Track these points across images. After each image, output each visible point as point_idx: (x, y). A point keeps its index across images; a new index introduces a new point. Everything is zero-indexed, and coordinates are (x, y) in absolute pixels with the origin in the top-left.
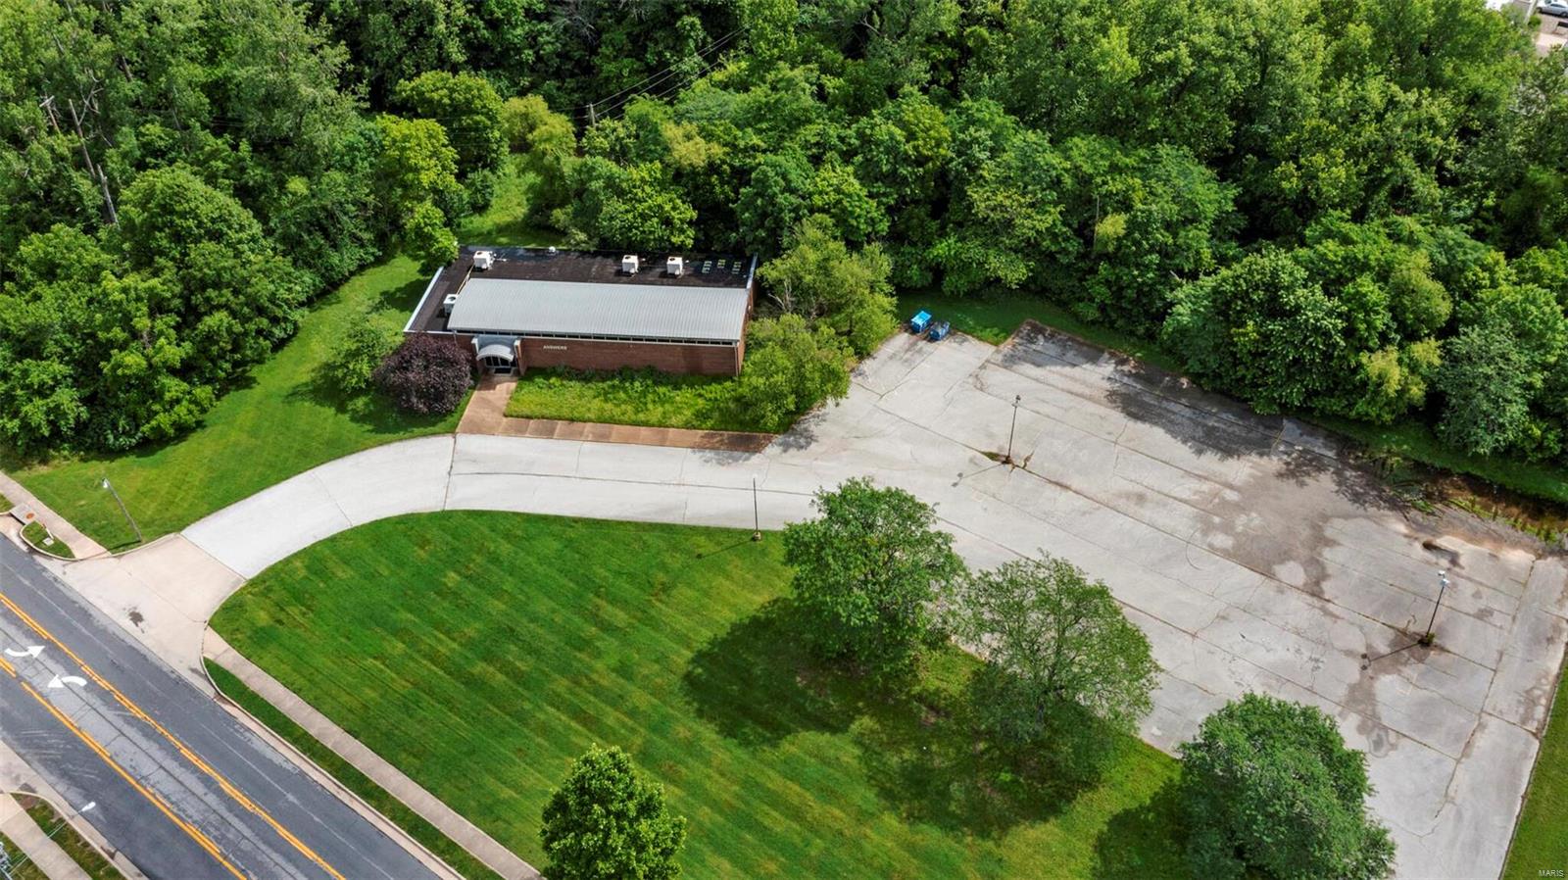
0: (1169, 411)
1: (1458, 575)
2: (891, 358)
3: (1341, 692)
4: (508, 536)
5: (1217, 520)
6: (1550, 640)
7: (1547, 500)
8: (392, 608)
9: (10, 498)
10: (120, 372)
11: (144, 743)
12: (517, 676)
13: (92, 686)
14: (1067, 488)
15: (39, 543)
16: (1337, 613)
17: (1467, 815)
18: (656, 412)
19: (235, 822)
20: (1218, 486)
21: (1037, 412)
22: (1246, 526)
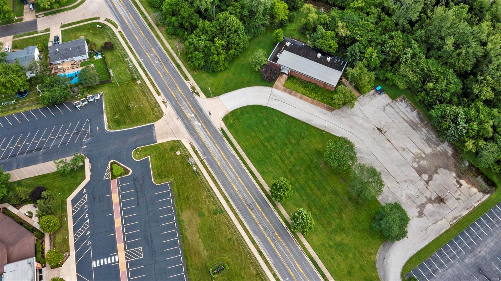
0: (422, 130)
1: (459, 189)
2: (368, 96)
3: (420, 204)
4: (278, 117)
5: (417, 160)
6: (468, 209)
7: (491, 180)
8: (253, 126)
9: (189, 78)
10: (214, 60)
11: (209, 140)
12: (272, 147)
13: (202, 126)
14: (390, 141)
15: (194, 91)
16: (429, 188)
17: (428, 233)
18: (314, 95)
19: (223, 160)
20: (422, 152)
21: (393, 121)
22: (422, 163)
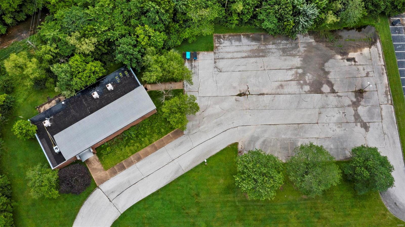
0: (270, 49)
1: (358, 65)
3: (353, 118)
4: (146, 209)
5: (302, 82)
6: (383, 74)
14: (263, 94)
16: (341, 95)
17: (389, 135)
18: (146, 140)
20: (295, 70)
21: (240, 71)
22: (309, 80)
